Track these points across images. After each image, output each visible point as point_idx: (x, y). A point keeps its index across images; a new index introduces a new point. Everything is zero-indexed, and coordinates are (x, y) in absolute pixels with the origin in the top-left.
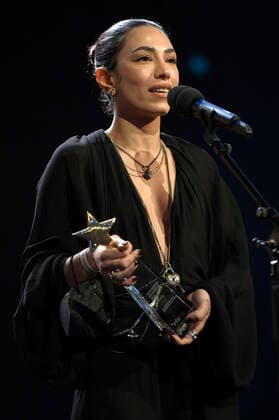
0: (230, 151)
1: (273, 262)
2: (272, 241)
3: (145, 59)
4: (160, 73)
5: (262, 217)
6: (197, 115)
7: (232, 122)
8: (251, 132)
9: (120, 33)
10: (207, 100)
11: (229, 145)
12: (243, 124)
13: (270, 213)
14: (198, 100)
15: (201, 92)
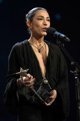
0: (63, 46)
1: (76, 78)
2: (76, 72)
3: (41, 19)
4: (45, 23)
5: (73, 65)
6: (54, 36)
7: (64, 38)
8: (69, 40)
9: (34, 11)
10: (57, 31)
11: (63, 44)
12: (67, 38)
13: (75, 63)
14: (55, 31)
15: (56, 29)
